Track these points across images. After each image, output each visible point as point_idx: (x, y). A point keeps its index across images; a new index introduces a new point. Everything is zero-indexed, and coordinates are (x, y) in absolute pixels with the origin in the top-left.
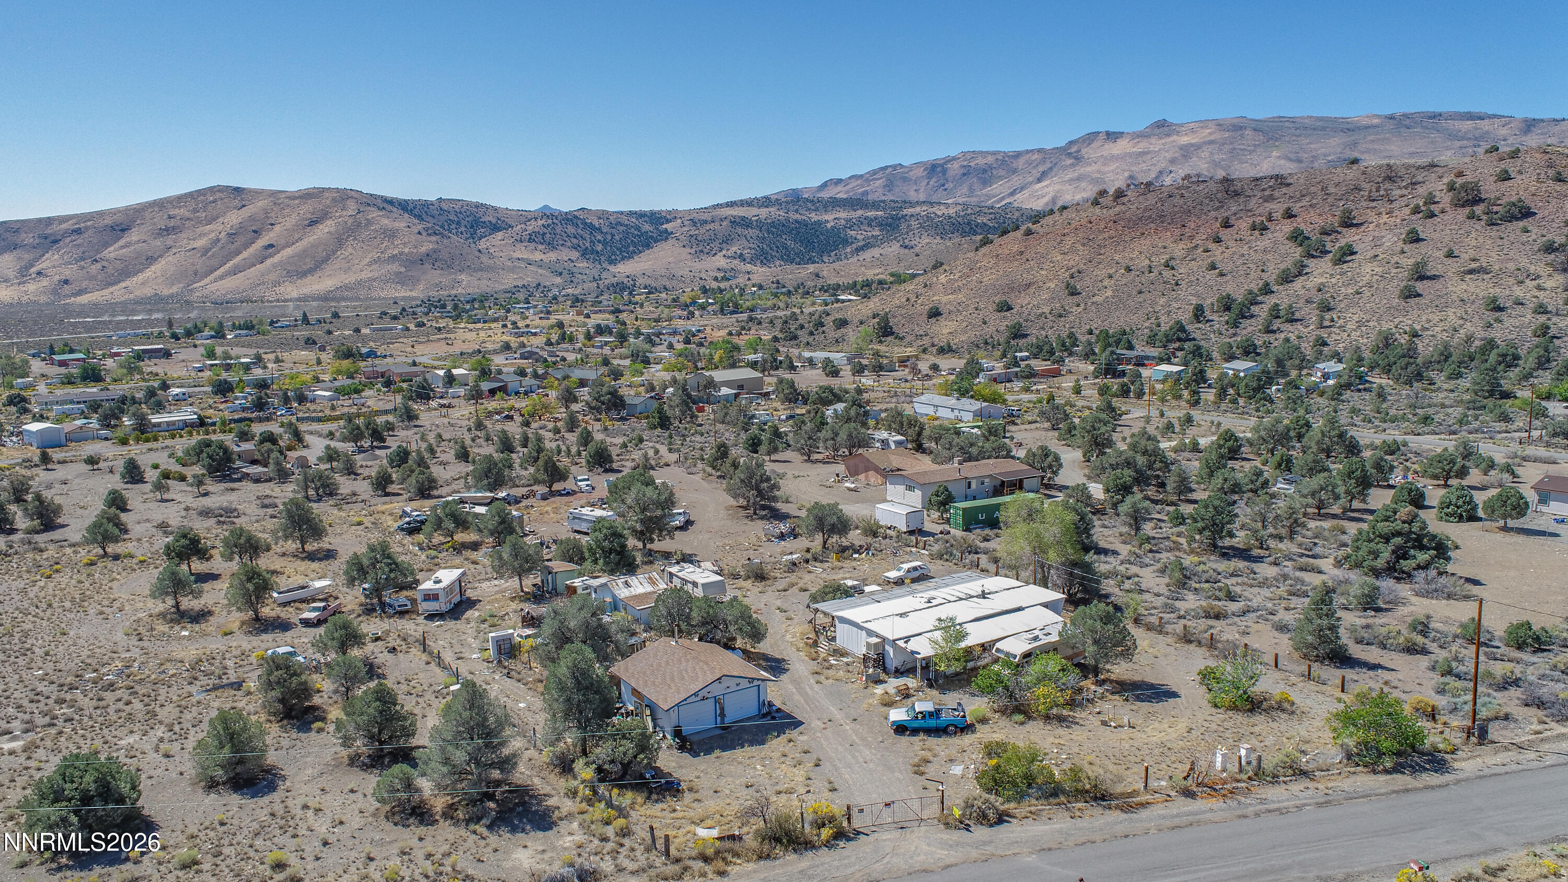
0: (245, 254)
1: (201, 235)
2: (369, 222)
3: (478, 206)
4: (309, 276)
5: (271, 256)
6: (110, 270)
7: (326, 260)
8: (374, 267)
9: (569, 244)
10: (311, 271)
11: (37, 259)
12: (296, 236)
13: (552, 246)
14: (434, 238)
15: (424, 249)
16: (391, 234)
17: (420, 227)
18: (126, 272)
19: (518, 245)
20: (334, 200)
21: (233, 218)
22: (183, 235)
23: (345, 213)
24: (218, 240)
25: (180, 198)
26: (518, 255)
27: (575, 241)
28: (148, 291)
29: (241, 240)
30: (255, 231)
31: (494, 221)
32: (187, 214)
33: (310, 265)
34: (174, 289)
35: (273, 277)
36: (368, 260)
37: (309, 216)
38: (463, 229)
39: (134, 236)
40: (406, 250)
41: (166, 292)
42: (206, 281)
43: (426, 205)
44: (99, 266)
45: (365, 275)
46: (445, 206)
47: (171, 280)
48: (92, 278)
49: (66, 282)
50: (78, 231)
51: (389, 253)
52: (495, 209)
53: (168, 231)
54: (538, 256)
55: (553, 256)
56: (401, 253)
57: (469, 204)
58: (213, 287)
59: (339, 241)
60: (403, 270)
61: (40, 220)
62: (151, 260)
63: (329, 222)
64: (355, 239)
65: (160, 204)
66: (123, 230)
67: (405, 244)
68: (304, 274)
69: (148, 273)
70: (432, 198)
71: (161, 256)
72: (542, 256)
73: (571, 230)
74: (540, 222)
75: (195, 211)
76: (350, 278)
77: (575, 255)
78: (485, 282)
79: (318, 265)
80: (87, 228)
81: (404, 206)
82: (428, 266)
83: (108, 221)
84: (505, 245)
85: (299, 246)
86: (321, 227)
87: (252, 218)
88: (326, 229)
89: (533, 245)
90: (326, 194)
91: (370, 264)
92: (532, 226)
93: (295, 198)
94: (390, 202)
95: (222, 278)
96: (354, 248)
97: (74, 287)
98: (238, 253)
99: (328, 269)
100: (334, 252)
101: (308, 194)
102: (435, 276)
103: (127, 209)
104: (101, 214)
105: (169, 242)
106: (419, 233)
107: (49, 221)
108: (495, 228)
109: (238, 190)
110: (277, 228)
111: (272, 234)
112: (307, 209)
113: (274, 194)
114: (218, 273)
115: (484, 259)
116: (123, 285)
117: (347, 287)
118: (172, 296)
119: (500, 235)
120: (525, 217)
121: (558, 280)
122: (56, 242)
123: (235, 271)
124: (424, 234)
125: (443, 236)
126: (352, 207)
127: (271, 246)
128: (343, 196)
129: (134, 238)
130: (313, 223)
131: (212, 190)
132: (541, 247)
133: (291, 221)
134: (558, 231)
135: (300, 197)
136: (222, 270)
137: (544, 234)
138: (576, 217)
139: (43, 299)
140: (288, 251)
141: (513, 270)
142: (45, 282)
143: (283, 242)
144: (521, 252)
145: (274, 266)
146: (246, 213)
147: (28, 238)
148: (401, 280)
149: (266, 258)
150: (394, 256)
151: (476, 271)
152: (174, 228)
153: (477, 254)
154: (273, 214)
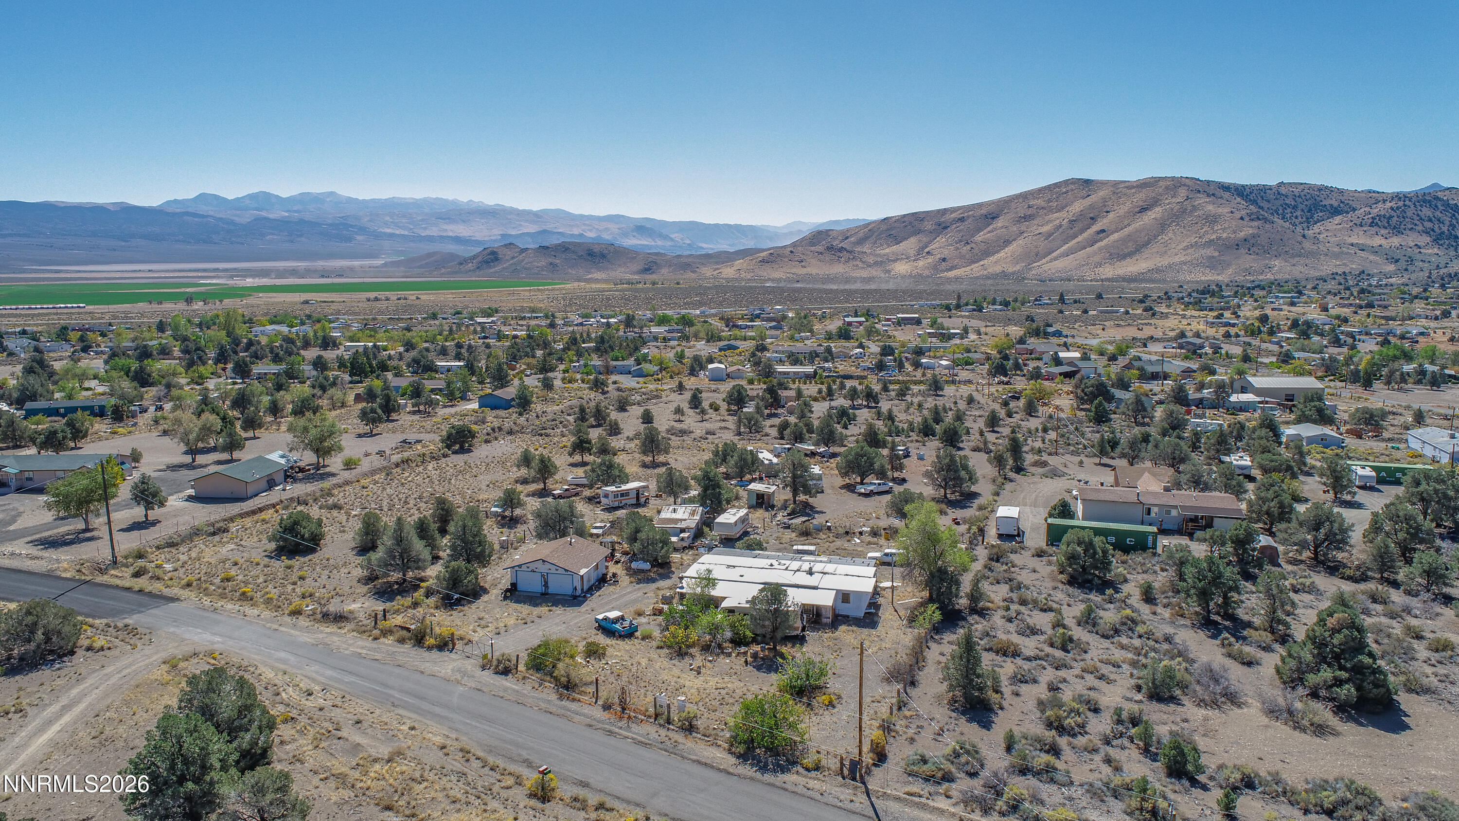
0: (1080, 238)
1: (1050, 221)
2: (1195, 208)
3: (1321, 189)
4: (1128, 260)
5: (1101, 240)
6: (976, 251)
7: (1146, 244)
8: (1190, 251)
9: (1420, 228)
10: (1130, 255)
11: (930, 242)
12: (1126, 222)
13: (1397, 230)
14: (1255, 224)
15: (1242, 234)
16: (1212, 220)
17: (1243, 212)
18: (987, 253)
19: (1356, 230)
20: (1167, 188)
21: (1077, 207)
22: (1035, 222)
23: (1174, 200)
24: (1061, 226)
25: (1040, 190)
26: (1354, 240)
27: (1429, 225)
28: (998, 269)
29: (1080, 225)
30: (1092, 218)
31: (1335, 204)
32: (1043, 204)
33: (1131, 247)
34: (1018, 268)
35: (1097, 259)
36: (1185, 244)
37: (1141, 203)
38: (1299, 213)
39: (999, 223)
40: (1225, 235)
41: (1011, 270)
42: (1044, 261)
43: (1263, 190)
44: (968, 247)
45: (1177, 259)
46: (1283, 190)
47: (1016, 260)
48: (962, 257)
49: (944, 260)
50: (962, 220)
51: (1206, 238)
52: (1341, 192)
53: (1026, 218)
54: (1377, 241)
55: (1395, 241)
56: (1219, 238)
57: (1311, 187)
58: (1046, 267)
59: (1162, 226)
60: (1216, 254)
61: (938, 211)
62: (1007, 242)
63: (1157, 209)
64: (1178, 225)
65: (1024, 196)
66: (993, 218)
67: (1224, 230)
68: (1123, 257)
69: (1002, 254)
70: (1272, 182)
71: (1014, 240)
72: (1383, 242)
73: (1426, 212)
74: (1388, 205)
75: (1050, 201)
76: (1165, 261)
77: (1424, 240)
78: (1300, 268)
79: (1139, 249)
80: (968, 217)
81: (1240, 191)
82: (1243, 251)
83: (984, 211)
84: (1340, 230)
85: (1126, 231)
86: (1149, 213)
87: (1092, 207)
88: (1156, 213)
89: (1375, 229)
90: (1161, 183)
91: (1186, 248)
92: (1379, 209)
93: (1133, 187)
94: (1225, 187)
95: (1056, 259)
96: (1175, 233)
97: (949, 264)
98: (1075, 236)
99: (1146, 252)
100: (1155, 237)
101: (1145, 184)
102: (1248, 261)
103: (999, 200)
104: (980, 205)
105: (1023, 228)
106: (1242, 218)
107: (944, 211)
108: (1336, 211)
109: (1087, 182)
110: (1111, 215)
111: (1105, 221)
112: (1140, 198)
113: (1116, 184)
114: (1054, 254)
115: (1307, 245)
116: (982, 263)
117: (1158, 270)
118: (1013, 273)
119: (1338, 219)
120: (1373, 197)
121: (1391, 268)
122: (946, 228)
123: (1066, 254)
124: (1247, 219)
125: (1266, 220)
126: (1183, 193)
127: (1103, 231)
128: (1176, 184)
129: (1000, 225)
130: (1143, 210)
131: (1066, 182)
132: (1383, 231)
133: (1123, 209)
134: (1409, 213)
135: (1137, 186)
136: (1058, 252)
137: (1391, 217)
138: (1437, 198)
139: (926, 273)
140: (1116, 236)
141: (1336, 256)
142: (930, 260)
143: (1113, 227)
144: (1358, 238)
145: (1100, 249)
146: (1088, 202)
147: (928, 226)
148: (1212, 264)
149: (1096, 242)
150: (1212, 241)
151: (1293, 256)
152: (1030, 216)
153: (1300, 238)
154: (1110, 203)
